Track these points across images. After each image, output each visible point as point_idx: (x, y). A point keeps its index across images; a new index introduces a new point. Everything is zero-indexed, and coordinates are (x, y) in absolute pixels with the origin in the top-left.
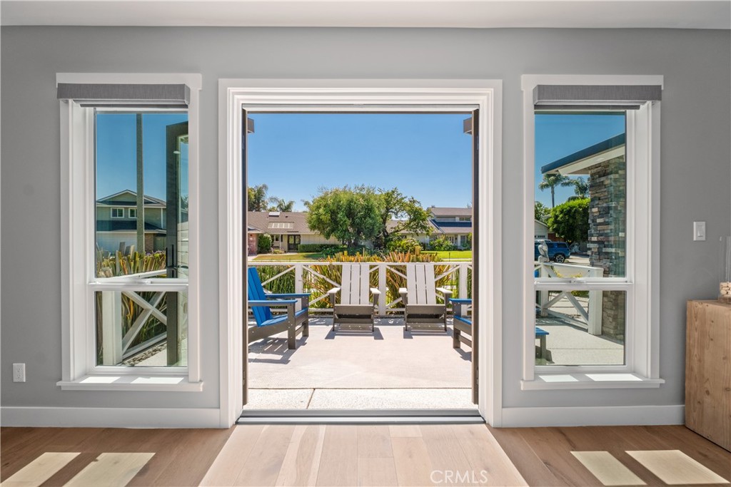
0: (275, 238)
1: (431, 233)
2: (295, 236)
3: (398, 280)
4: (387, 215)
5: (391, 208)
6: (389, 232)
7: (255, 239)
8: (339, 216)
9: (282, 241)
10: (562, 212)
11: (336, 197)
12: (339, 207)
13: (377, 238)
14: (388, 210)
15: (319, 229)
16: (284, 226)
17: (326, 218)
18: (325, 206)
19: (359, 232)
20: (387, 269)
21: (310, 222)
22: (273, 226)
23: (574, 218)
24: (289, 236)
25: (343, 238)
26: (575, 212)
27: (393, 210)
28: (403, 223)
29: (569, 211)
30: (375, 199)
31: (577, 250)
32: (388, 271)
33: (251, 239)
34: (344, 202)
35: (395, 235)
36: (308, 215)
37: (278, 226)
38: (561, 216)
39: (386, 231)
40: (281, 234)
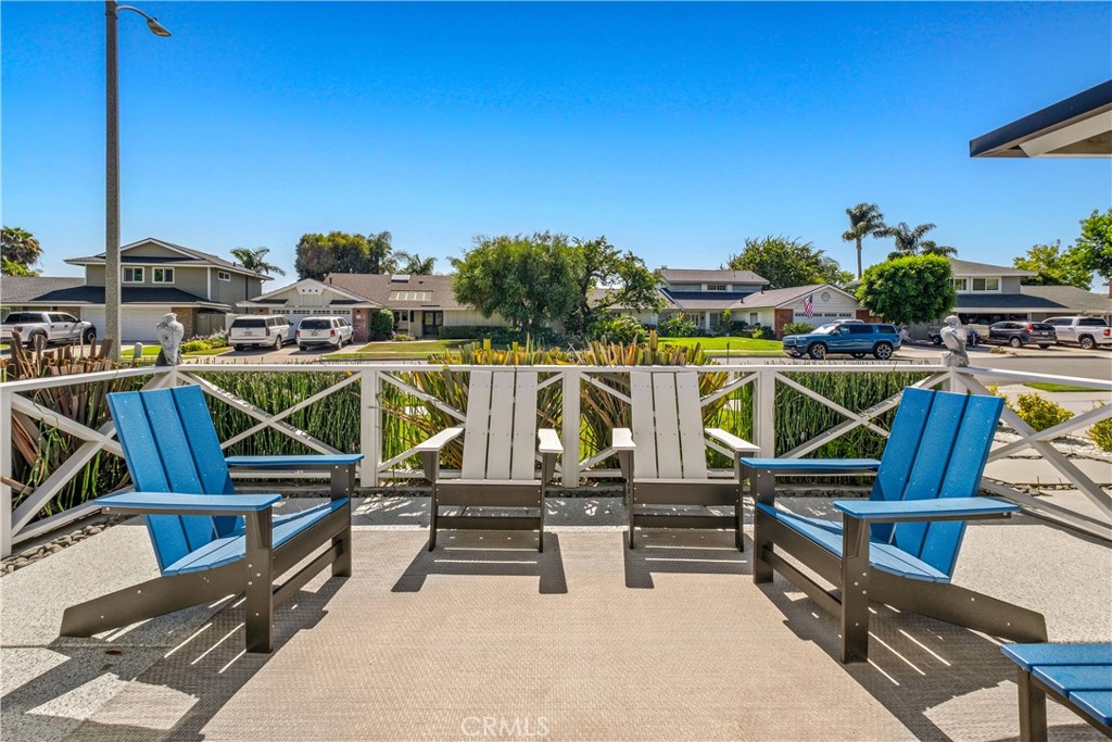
0: (400, 316)
1: (661, 309)
2: (434, 312)
3: (610, 406)
4: (588, 281)
5: (595, 269)
6: (591, 307)
7: (365, 317)
8: (508, 281)
9: (412, 320)
10: (881, 276)
11: (502, 251)
12: (507, 267)
13: (572, 317)
14: (589, 272)
15: (473, 301)
16: (415, 297)
17: (484, 283)
18: (483, 265)
19: (540, 308)
20: (583, 381)
21: (458, 290)
22: (397, 296)
23: (901, 284)
24: (424, 312)
25: (514, 315)
26: (903, 276)
27: (599, 273)
28: (616, 293)
29: (894, 275)
30: (569, 254)
31: (906, 338)
32: (584, 385)
33: (358, 317)
34: (515, 258)
35: (601, 312)
36: (455, 280)
37: (406, 296)
38: (880, 282)
39: (586, 306)
40: (410, 309)
